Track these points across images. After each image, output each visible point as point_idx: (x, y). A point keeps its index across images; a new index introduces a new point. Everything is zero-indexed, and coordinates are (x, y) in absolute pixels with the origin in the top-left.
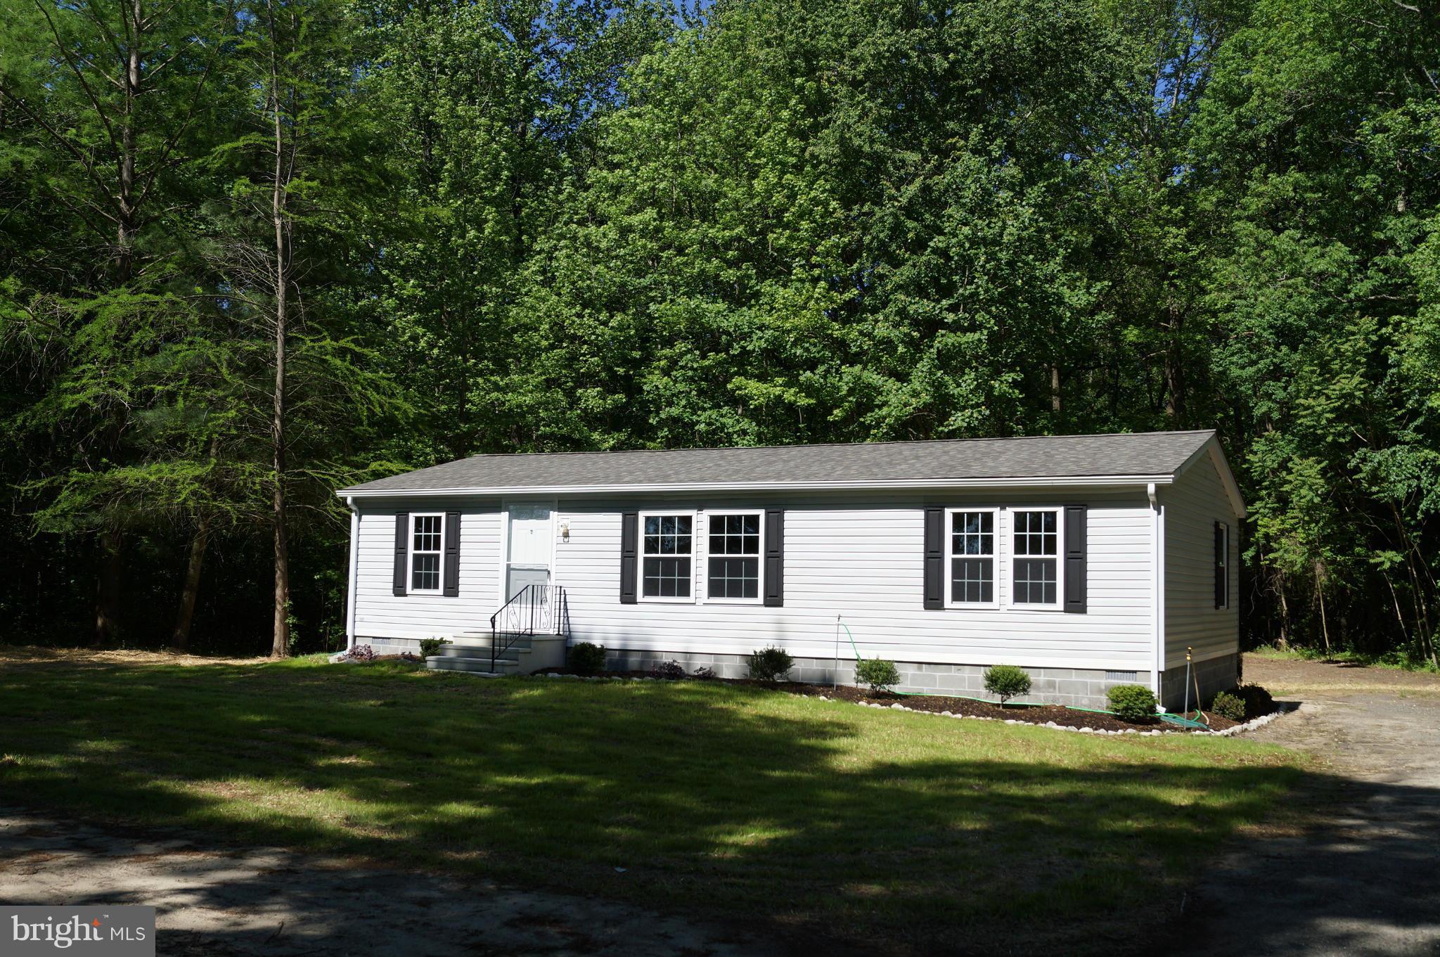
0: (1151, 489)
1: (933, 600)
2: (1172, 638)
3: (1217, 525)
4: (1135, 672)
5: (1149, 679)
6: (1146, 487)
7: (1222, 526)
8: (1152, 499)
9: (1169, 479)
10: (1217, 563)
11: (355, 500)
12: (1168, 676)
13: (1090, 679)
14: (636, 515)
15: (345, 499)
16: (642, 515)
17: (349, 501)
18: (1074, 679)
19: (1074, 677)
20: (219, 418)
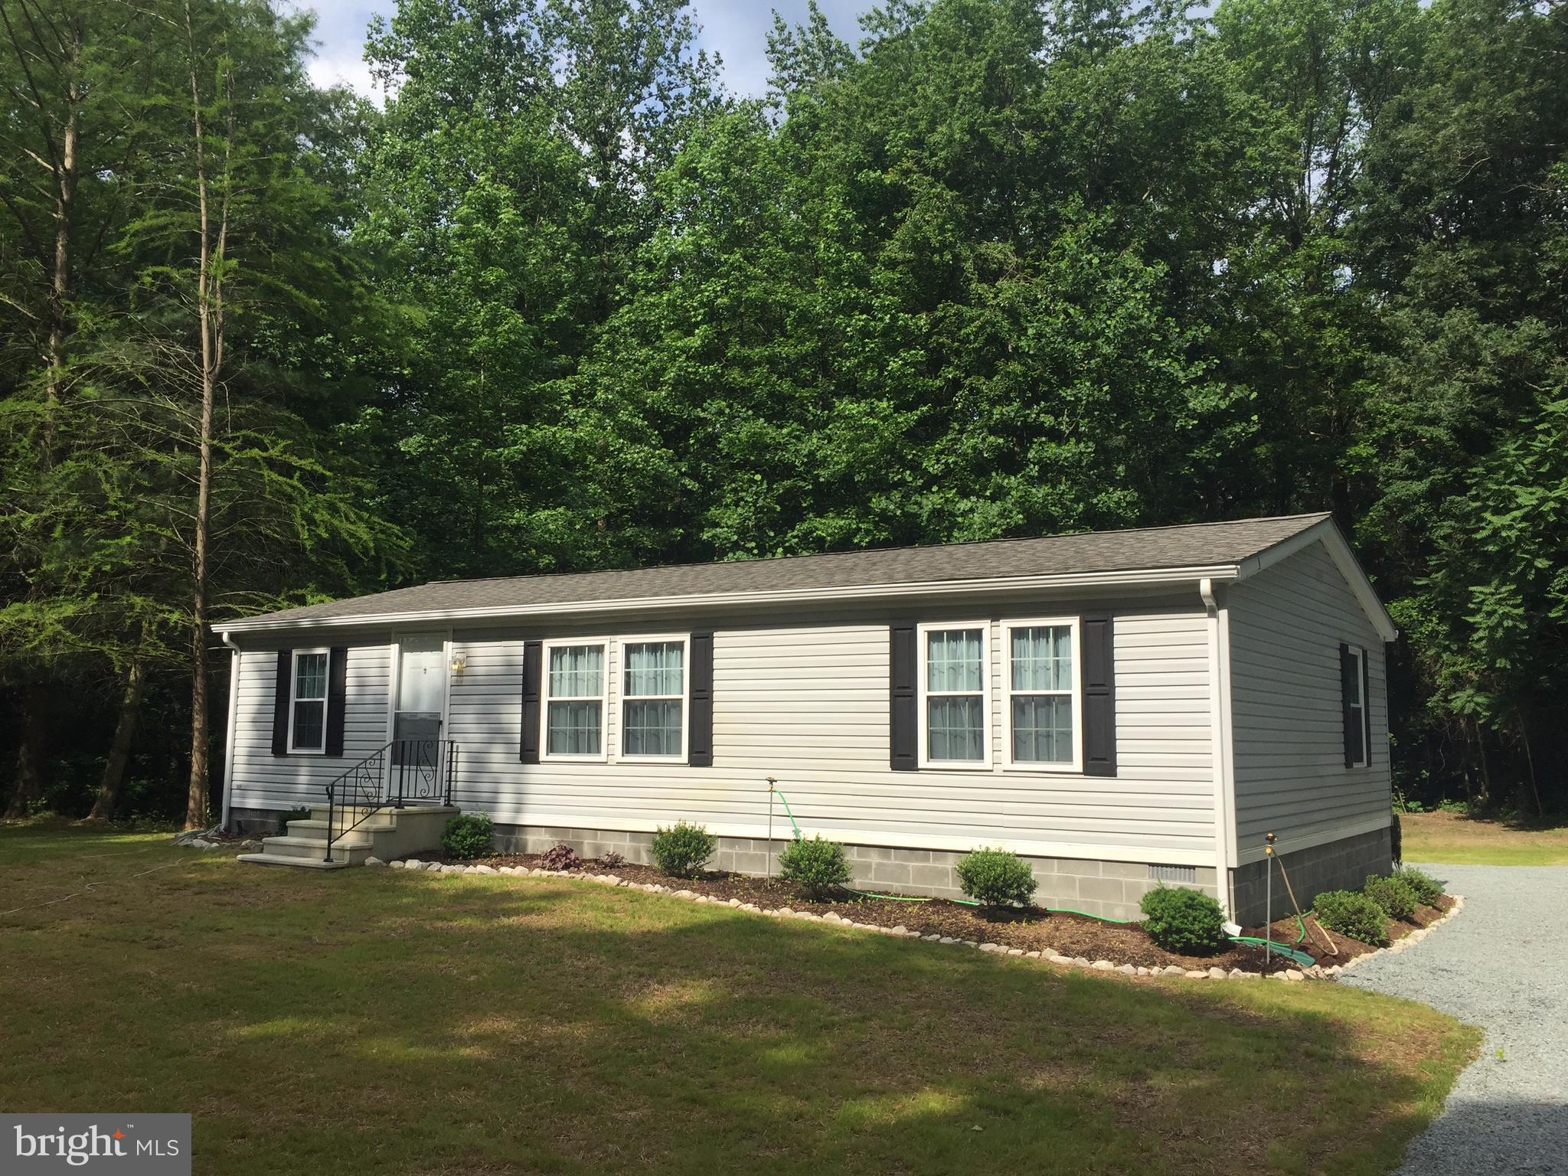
0: (1205, 587)
1: (903, 757)
2: (1247, 815)
3: (1343, 649)
4: (1194, 867)
5: (1214, 880)
6: (1196, 584)
7: (1353, 650)
8: (1209, 602)
9: (1230, 572)
10: (1345, 702)
11: (232, 636)
12: (1244, 876)
13: (1124, 877)
14: (540, 645)
15: (220, 635)
16: (548, 644)
17: (225, 638)
18: (1101, 876)
19: (1101, 874)
20: (109, 546)
